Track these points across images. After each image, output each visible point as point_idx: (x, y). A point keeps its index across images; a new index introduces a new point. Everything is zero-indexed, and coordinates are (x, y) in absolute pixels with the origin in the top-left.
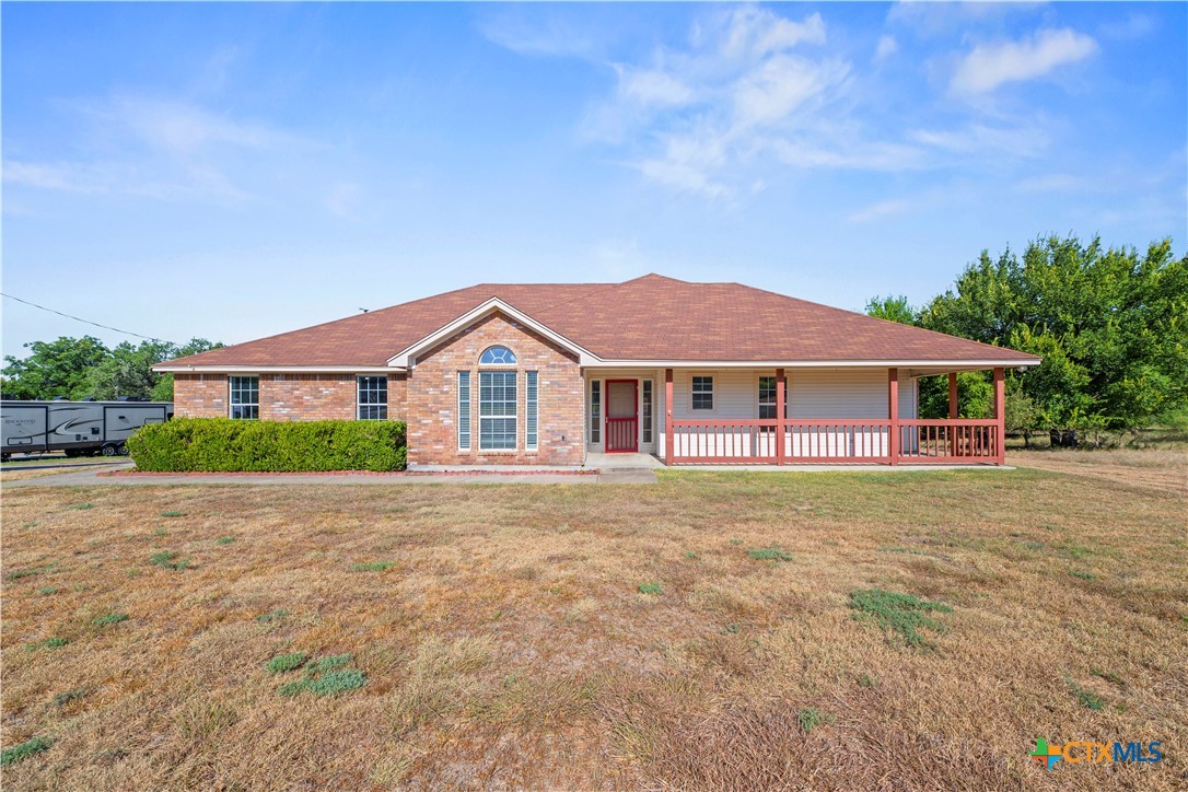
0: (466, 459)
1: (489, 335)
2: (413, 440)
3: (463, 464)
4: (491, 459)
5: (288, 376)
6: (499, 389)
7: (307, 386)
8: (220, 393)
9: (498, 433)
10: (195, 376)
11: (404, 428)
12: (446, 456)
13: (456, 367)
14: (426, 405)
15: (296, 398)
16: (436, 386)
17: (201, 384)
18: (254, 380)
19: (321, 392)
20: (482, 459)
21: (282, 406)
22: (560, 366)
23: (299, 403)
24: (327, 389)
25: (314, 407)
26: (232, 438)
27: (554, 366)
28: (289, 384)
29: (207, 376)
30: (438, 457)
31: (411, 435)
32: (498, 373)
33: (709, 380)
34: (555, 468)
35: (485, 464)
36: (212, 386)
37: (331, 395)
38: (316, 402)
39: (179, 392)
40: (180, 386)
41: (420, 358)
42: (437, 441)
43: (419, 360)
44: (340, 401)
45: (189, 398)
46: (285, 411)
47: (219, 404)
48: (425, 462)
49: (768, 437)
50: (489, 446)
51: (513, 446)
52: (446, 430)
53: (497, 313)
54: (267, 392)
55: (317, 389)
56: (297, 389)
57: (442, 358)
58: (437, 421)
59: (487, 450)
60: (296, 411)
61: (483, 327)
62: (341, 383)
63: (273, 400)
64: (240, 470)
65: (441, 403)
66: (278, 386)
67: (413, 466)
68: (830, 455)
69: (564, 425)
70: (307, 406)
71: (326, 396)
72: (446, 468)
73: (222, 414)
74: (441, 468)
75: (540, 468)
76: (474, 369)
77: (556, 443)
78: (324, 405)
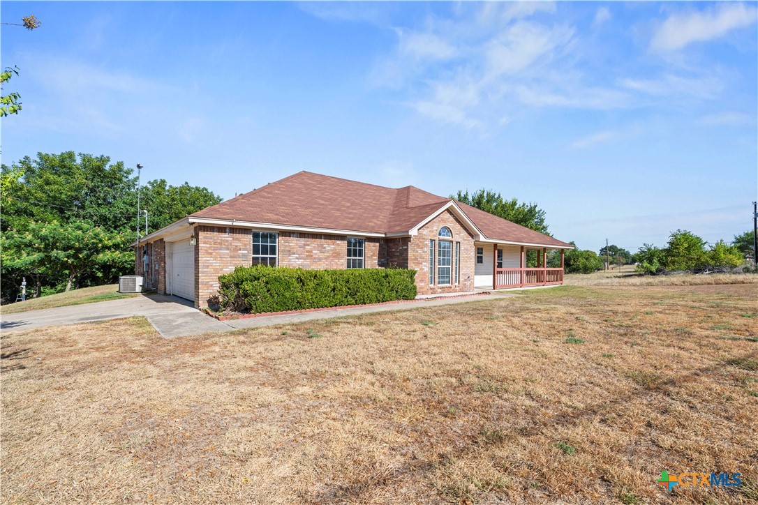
4: (443, 290)
5: (302, 235)
6: (444, 250)
7: (313, 244)
8: (245, 245)
10: (221, 229)
14: (417, 259)
15: (307, 252)
16: (422, 248)
17: (226, 237)
18: (271, 236)
19: (324, 248)
21: (297, 258)
22: (467, 240)
23: (310, 256)
24: (329, 246)
25: (320, 259)
28: (302, 241)
29: (233, 230)
30: (422, 290)
32: (444, 242)
33: (478, 249)
35: (441, 293)
36: (237, 239)
37: (332, 250)
38: (322, 255)
39: (205, 243)
40: (205, 238)
44: (336, 255)
45: (215, 249)
46: (300, 262)
47: (244, 255)
51: (451, 282)
54: (286, 246)
55: (322, 245)
56: (308, 245)
57: (424, 231)
59: (442, 285)
60: (307, 262)
62: (338, 242)
63: (290, 253)
65: (423, 258)
66: (294, 242)
69: (468, 271)
70: (315, 258)
71: (328, 251)
75: (460, 294)
76: (437, 239)
77: (466, 280)
78: (327, 258)
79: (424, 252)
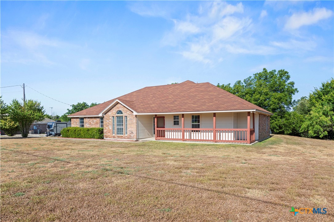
0: (114, 137)
1: (117, 108)
2: (105, 132)
3: (113, 138)
4: (119, 137)
5: (89, 118)
6: (120, 120)
7: (91, 120)
9: (120, 131)
10: (74, 118)
11: (103, 130)
12: (110, 136)
13: (112, 116)
14: (107, 124)
15: (90, 122)
16: (108, 120)
17: (75, 120)
18: (83, 118)
20: (117, 137)
21: (88, 124)
22: (131, 115)
23: (90, 124)
24: (95, 120)
25: (93, 125)
26: (75, 131)
27: (130, 115)
28: (89, 119)
29: (76, 118)
30: (109, 136)
31: (104, 131)
32: (120, 117)
33: (178, 116)
34: (131, 140)
35: (117, 138)
36: (77, 120)
40: (72, 120)
41: (106, 113)
42: (109, 133)
43: (105, 114)
44: (97, 123)
45: (73, 123)
47: (78, 124)
48: (107, 137)
49: (193, 134)
50: (119, 134)
51: (123, 134)
52: (110, 130)
53: (118, 103)
54: (85, 121)
55: (93, 120)
57: (109, 113)
58: (109, 128)
59: (118, 135)
61: (117, 106)
62: (97, 119)
63: (86, 123)
64: (76, 138)
65: (109, 124)
66: (87, 120)
67: (105, 138)
68: (202, 139)
69: (132, 129)
71: (95, 122)
72: (110, 139)
73: (78, 126)
74: (109, 139)
75: (128, 139)
76: (115, 116)
77: (131, 134)
78: (94, 124)
79: (109, 121)
